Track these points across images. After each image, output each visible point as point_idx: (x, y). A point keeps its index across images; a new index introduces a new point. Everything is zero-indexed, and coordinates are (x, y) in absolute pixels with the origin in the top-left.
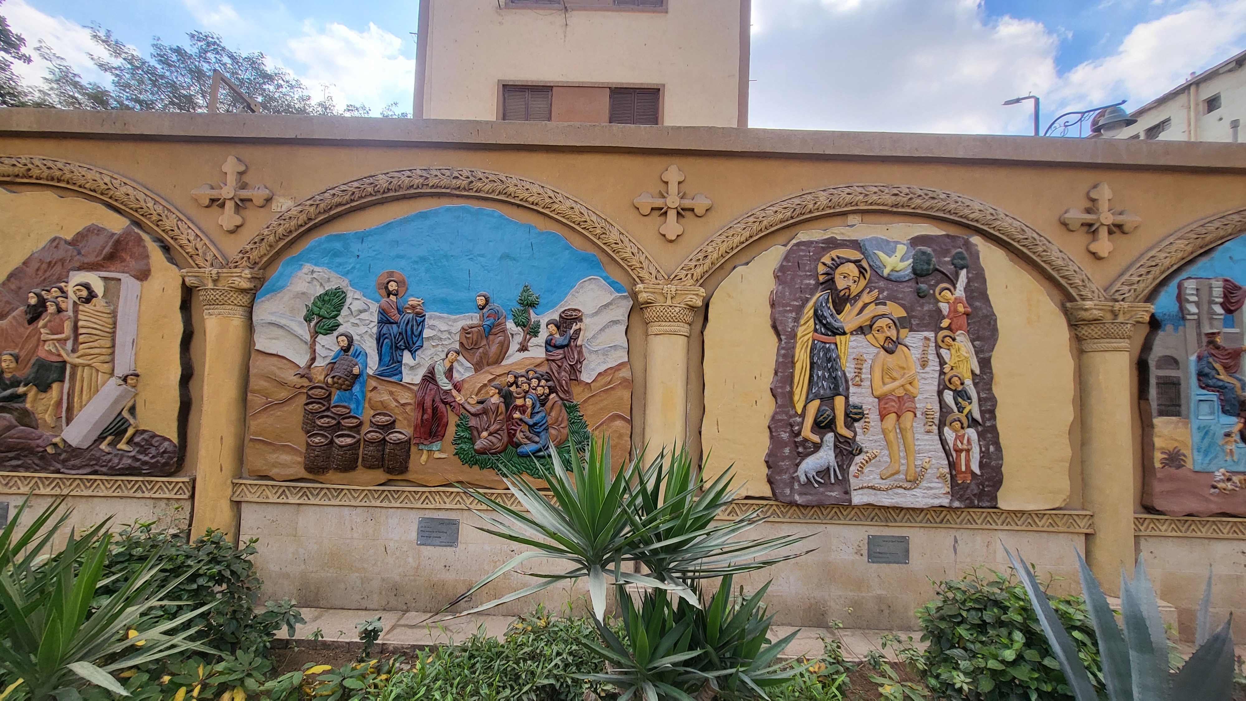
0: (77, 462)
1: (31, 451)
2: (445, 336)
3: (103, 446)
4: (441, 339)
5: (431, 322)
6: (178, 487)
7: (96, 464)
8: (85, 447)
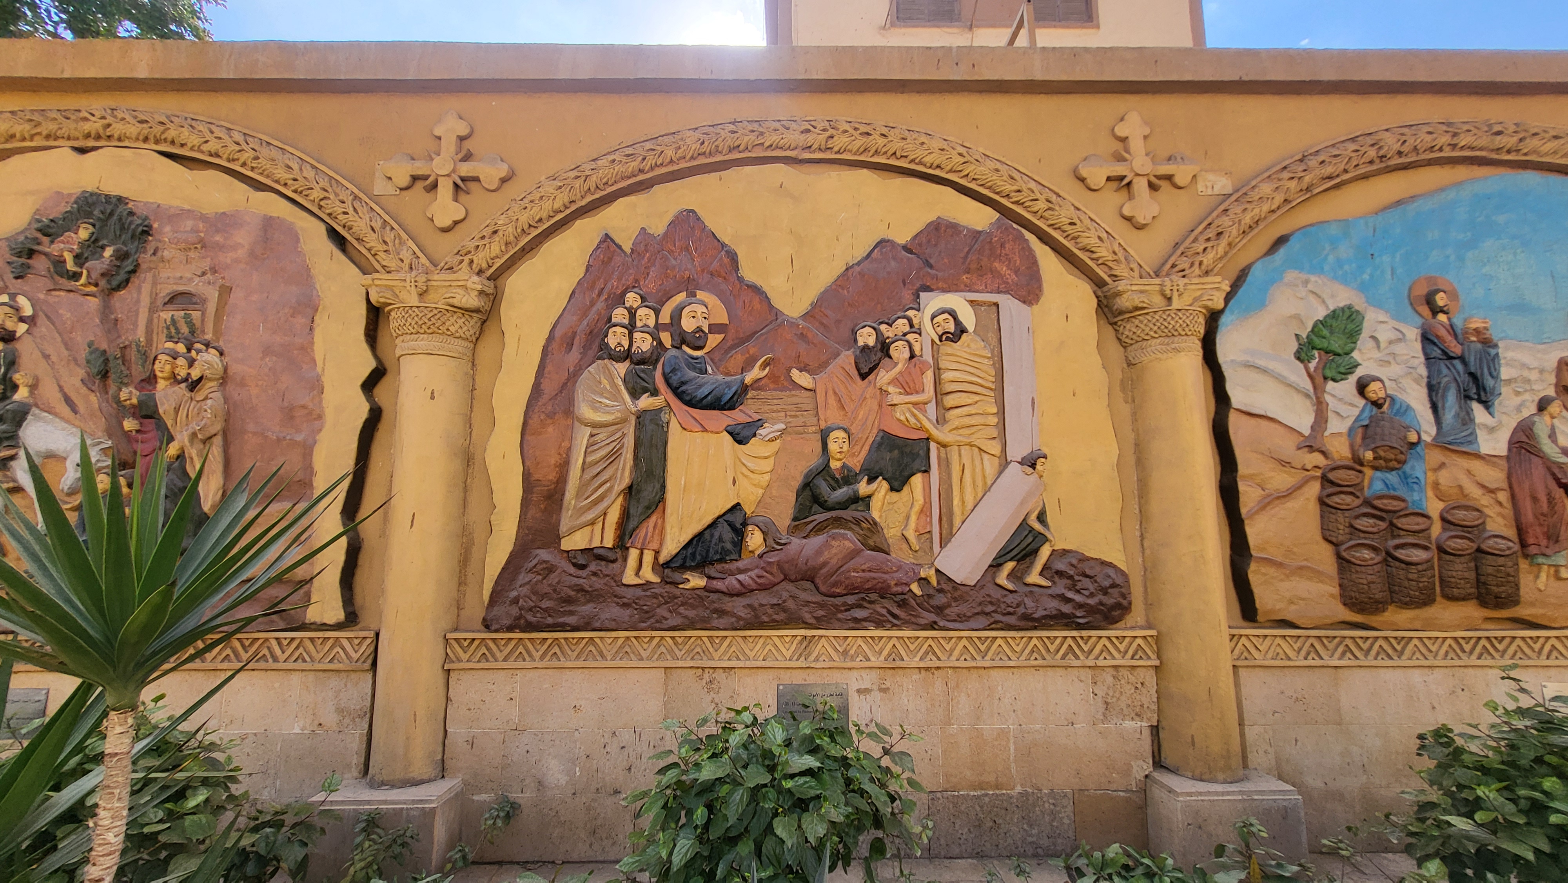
0: (963, 608)
1: (884, 592)
2: (1534, 376)
3: (1002, 579)
4: (1529, 381)
5: (1510, 354)
6: (1135, 645)
7: (995, 612)
8: (973, 583)
